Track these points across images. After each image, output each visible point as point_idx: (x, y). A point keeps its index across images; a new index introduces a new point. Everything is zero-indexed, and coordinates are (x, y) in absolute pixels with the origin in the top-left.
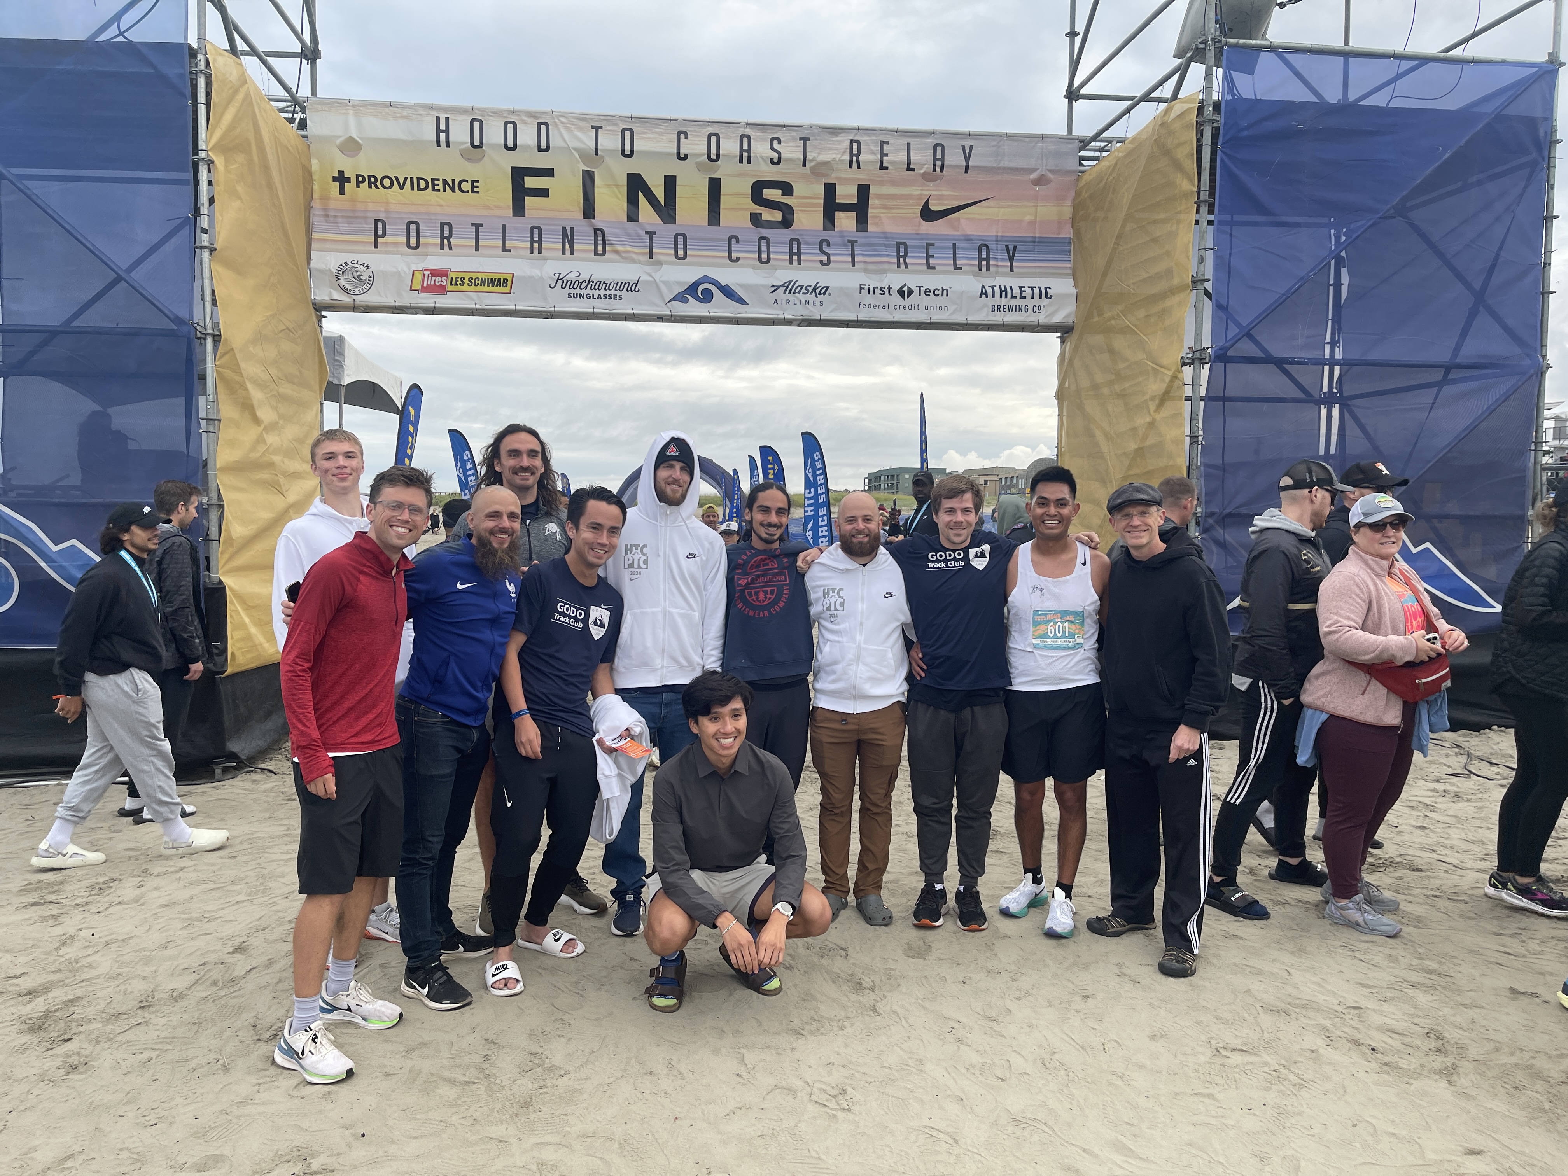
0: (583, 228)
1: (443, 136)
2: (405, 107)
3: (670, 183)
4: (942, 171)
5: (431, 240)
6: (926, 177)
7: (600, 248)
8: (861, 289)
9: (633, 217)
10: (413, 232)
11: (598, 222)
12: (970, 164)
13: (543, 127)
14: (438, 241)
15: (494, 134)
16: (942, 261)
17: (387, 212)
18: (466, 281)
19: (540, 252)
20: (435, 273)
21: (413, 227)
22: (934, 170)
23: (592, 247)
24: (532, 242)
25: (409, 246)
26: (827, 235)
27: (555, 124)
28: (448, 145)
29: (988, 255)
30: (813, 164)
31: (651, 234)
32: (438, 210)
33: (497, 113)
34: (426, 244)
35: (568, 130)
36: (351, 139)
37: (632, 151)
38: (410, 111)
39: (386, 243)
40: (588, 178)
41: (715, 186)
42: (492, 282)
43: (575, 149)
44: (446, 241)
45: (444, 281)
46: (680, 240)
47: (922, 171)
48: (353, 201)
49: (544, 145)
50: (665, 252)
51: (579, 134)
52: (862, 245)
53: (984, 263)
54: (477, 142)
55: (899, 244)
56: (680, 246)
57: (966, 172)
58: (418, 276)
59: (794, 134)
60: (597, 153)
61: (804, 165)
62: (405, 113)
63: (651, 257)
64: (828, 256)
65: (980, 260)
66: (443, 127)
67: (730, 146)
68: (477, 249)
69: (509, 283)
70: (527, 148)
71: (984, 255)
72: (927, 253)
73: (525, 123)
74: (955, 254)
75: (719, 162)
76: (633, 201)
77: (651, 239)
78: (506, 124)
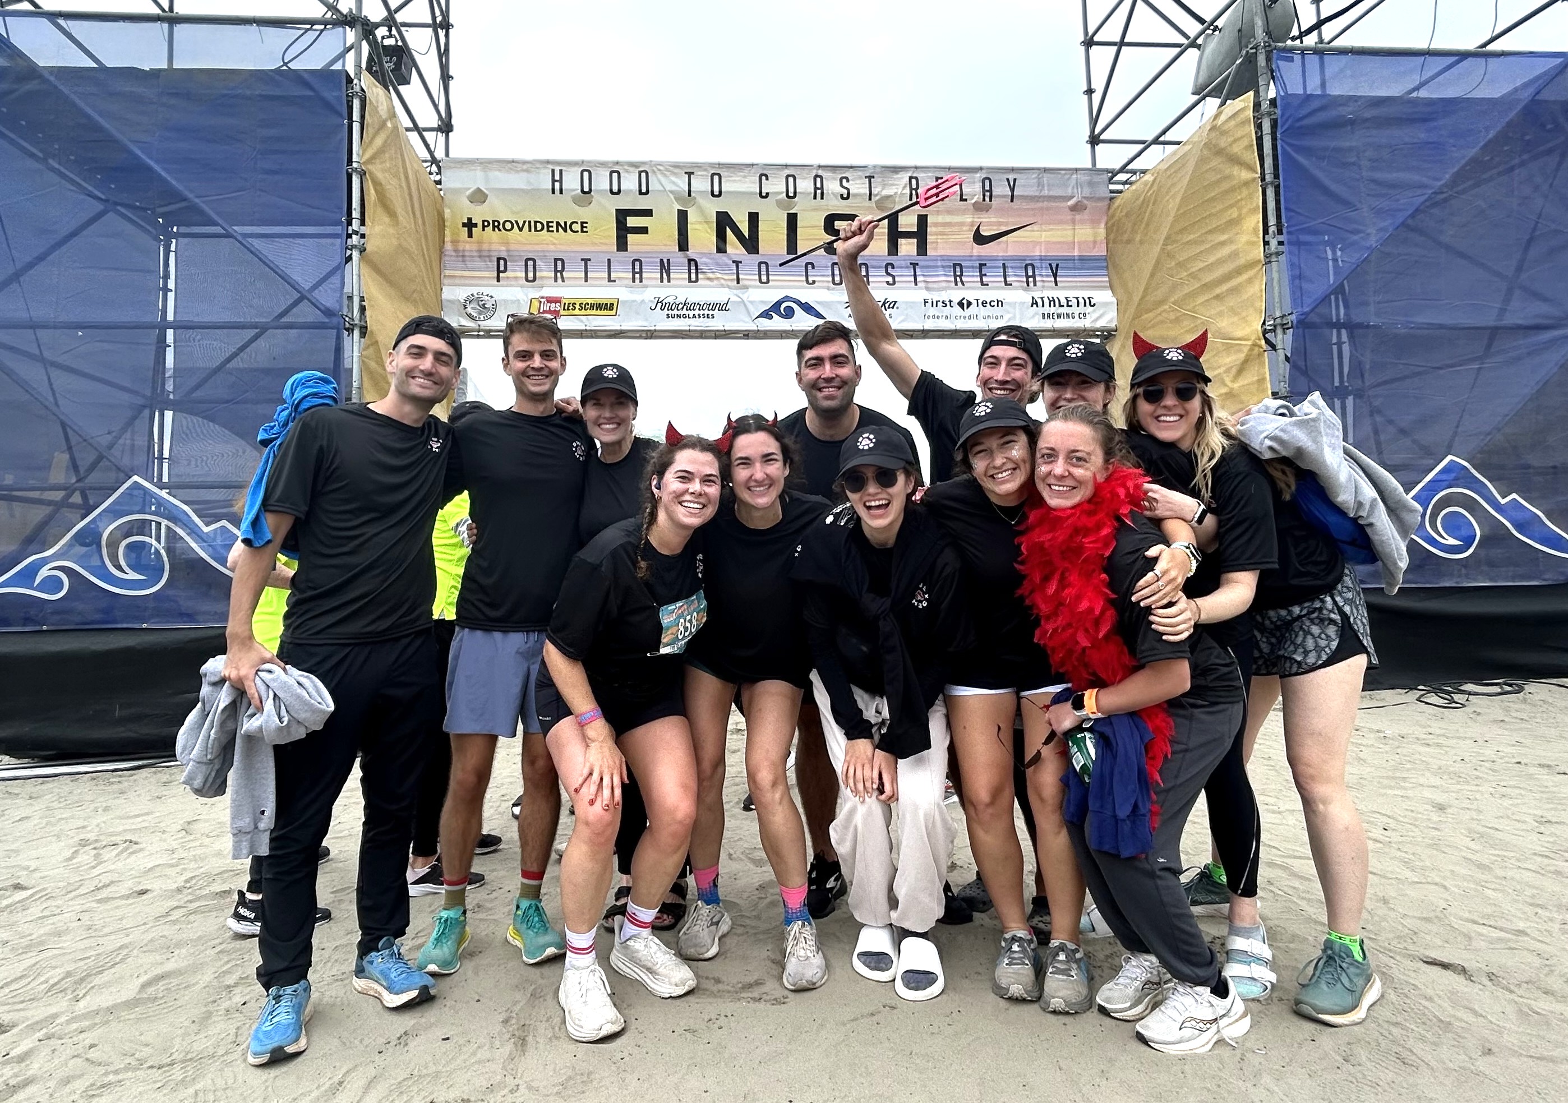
0: (679, 259)
1: (557, 185)
2: (525, 162)
3: (754, 218)
4: (991, 200)
5: (545, 274)
6: (978, 207)
7: (693, 276)
8: (925, 302)
9: (721, 249)
10: (531, 268)
11: (691, 253)
12: (1015, 193)
13: (643, 175)
14: (552, 274)
15: (601, 182)
16: (994, 278)
17: (508, 251)
18: (577, 307)
19: (641, 281)
20: (550, 300)
21: (530, 263)
22: (984, 200)
23: (687, 276)
24: (634, 273)
25: (527, 280)
26: (892, 259)
27: (654, 172)
28: (561, 192)
29: (1034, 272)
30: (878, 198)
31: (737, 263)
32: (552, 247)
33: (603, 164)
34: (542, 278)
35: (665, 175)
36: (479, 190)
37: (720, 192)
38: (529, 165)
39: (508, 278)
40: (683, 216)
41: (792, 220)
42: (600, 307)
43: (671, 192)
44: (559, 274)
45: (557, 307)
46: (763, 267)
47: (973, 201)
48: (480, 243)
49: (644, 190)
50: (749, 276)
51: (673, 179)
52: (922, 267)
53: (1031, 280)
54: (586, 189)
55: (955, 265)
56: (764, 273)
57: (1012, 201)
58: (536, 303)
59: (860, 173)
60: (690, 195)
61: (870, 199)
62: (525, 167)
63: (738, 283)
64: (893, 277)
65: (1027, 277)
66: (557, 177)
67: (805, 185)
68: (586, 281)
69: (615, 307)
70: (629, 192)
71: (1030, 273)
72: (980, 271)
73: (627, 171)
74: (1005, 272)
75: (796, 199)
76: (721, 237)
77: (737, 267)
78: (611, 173)
